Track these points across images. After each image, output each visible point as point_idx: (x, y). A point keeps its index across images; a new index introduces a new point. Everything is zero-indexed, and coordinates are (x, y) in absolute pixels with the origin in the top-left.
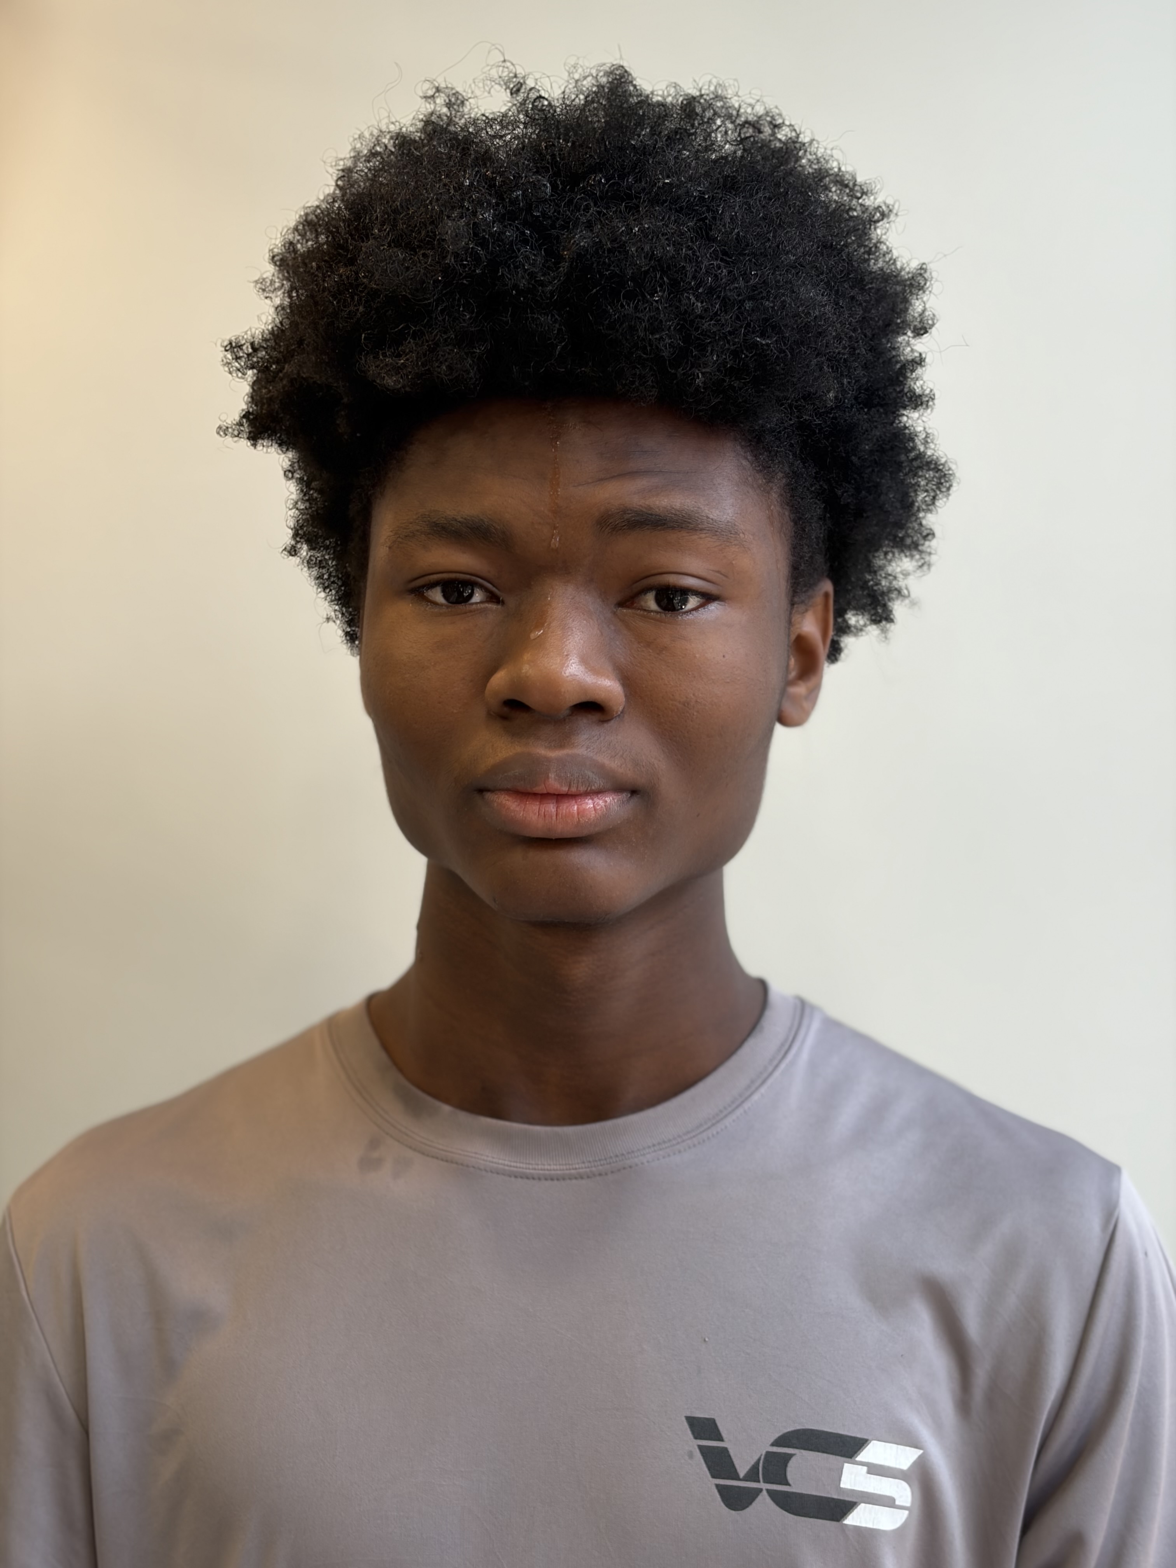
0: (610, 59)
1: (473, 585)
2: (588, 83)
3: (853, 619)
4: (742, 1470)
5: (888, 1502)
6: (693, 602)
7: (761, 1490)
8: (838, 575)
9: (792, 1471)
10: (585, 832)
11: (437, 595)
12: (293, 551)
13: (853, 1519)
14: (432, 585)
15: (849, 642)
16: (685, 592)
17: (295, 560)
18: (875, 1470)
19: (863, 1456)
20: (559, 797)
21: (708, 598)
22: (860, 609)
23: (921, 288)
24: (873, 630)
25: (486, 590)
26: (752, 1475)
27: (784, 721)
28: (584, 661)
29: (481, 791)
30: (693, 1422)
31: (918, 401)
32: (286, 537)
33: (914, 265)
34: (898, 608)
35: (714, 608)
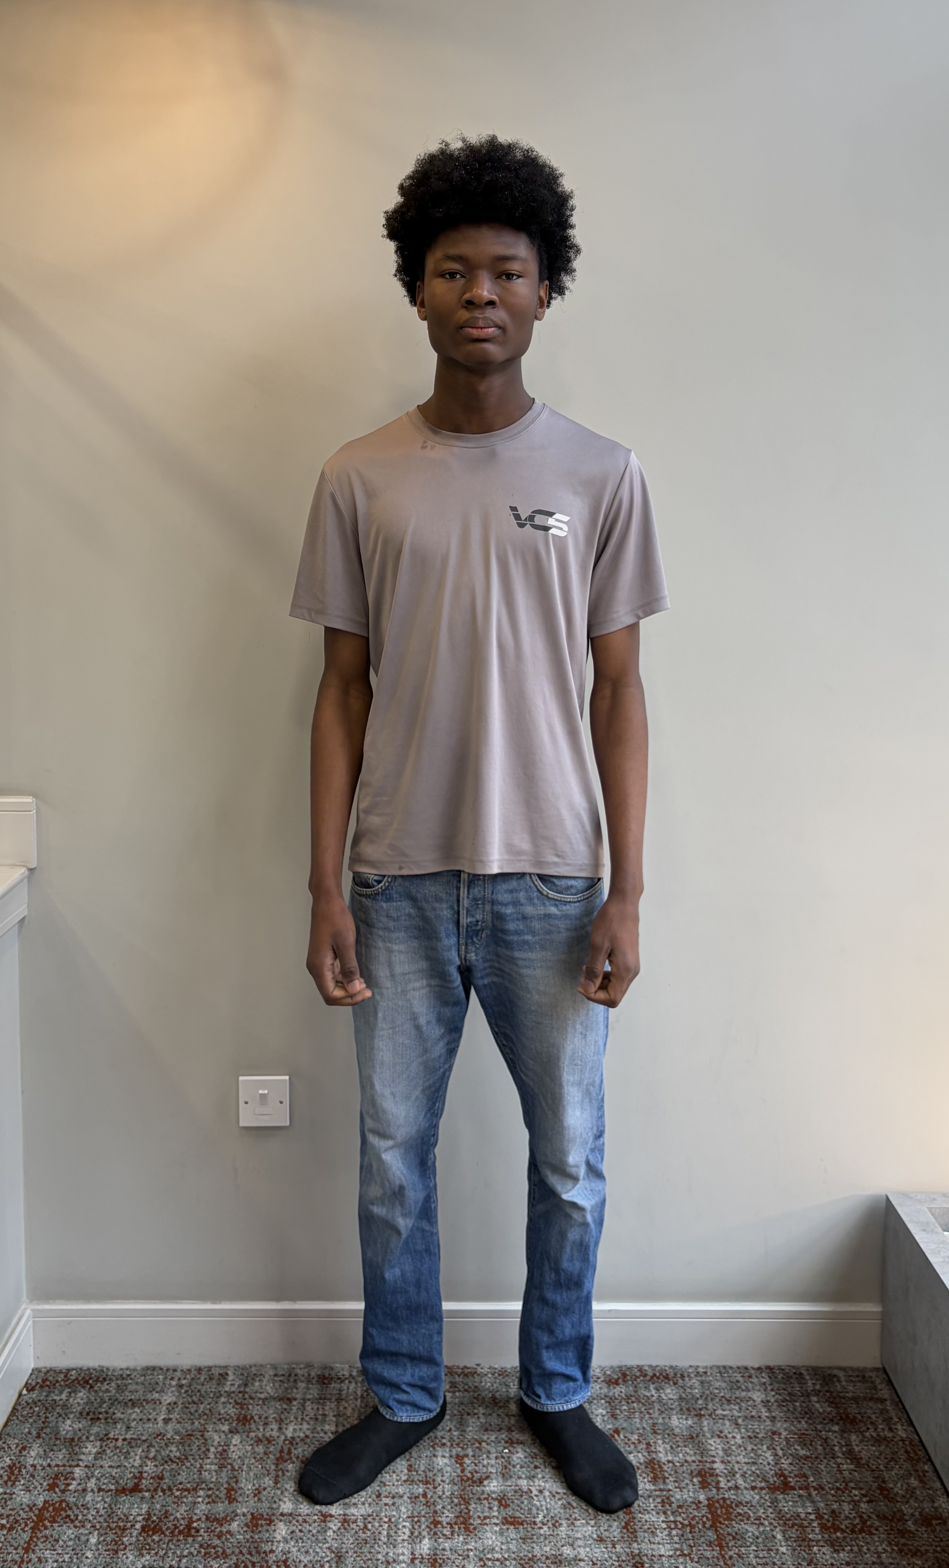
0: (491, 133)
1: (457, 273)
2: (483, 140)
3: (554, 295)
4: (523, 519)
5: (561, 529)
6: (515, 277)
7: (527, 524)
8: (550, 279)
9: (536, 519)
10: (487, 337)
11: (448, 276)
12: (396, 275)
13: (551, 531)
14: (447, 274)
15: (553, 302)
16: (513, 275)
17: (396, 278)
18: (557, 520)
19: (554, 517)
20: (482, 328)
21: (519, 277)
22: (555, 292)
23: (572, 198)
24: (559, 297)
25: (460, 274)
26: (526, 520)
27: (536, 318)
28: (488, 291)
29: (461, 328)
30: (510, 507)
31: (572, 227)
32: (393, 271)
33: (569, 190)
34: (567, 292)
35: (520, 280)
